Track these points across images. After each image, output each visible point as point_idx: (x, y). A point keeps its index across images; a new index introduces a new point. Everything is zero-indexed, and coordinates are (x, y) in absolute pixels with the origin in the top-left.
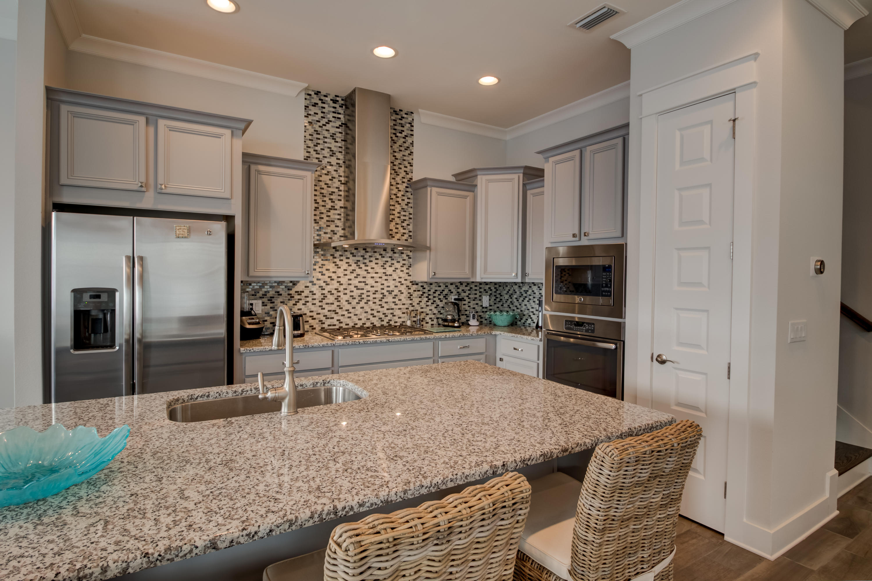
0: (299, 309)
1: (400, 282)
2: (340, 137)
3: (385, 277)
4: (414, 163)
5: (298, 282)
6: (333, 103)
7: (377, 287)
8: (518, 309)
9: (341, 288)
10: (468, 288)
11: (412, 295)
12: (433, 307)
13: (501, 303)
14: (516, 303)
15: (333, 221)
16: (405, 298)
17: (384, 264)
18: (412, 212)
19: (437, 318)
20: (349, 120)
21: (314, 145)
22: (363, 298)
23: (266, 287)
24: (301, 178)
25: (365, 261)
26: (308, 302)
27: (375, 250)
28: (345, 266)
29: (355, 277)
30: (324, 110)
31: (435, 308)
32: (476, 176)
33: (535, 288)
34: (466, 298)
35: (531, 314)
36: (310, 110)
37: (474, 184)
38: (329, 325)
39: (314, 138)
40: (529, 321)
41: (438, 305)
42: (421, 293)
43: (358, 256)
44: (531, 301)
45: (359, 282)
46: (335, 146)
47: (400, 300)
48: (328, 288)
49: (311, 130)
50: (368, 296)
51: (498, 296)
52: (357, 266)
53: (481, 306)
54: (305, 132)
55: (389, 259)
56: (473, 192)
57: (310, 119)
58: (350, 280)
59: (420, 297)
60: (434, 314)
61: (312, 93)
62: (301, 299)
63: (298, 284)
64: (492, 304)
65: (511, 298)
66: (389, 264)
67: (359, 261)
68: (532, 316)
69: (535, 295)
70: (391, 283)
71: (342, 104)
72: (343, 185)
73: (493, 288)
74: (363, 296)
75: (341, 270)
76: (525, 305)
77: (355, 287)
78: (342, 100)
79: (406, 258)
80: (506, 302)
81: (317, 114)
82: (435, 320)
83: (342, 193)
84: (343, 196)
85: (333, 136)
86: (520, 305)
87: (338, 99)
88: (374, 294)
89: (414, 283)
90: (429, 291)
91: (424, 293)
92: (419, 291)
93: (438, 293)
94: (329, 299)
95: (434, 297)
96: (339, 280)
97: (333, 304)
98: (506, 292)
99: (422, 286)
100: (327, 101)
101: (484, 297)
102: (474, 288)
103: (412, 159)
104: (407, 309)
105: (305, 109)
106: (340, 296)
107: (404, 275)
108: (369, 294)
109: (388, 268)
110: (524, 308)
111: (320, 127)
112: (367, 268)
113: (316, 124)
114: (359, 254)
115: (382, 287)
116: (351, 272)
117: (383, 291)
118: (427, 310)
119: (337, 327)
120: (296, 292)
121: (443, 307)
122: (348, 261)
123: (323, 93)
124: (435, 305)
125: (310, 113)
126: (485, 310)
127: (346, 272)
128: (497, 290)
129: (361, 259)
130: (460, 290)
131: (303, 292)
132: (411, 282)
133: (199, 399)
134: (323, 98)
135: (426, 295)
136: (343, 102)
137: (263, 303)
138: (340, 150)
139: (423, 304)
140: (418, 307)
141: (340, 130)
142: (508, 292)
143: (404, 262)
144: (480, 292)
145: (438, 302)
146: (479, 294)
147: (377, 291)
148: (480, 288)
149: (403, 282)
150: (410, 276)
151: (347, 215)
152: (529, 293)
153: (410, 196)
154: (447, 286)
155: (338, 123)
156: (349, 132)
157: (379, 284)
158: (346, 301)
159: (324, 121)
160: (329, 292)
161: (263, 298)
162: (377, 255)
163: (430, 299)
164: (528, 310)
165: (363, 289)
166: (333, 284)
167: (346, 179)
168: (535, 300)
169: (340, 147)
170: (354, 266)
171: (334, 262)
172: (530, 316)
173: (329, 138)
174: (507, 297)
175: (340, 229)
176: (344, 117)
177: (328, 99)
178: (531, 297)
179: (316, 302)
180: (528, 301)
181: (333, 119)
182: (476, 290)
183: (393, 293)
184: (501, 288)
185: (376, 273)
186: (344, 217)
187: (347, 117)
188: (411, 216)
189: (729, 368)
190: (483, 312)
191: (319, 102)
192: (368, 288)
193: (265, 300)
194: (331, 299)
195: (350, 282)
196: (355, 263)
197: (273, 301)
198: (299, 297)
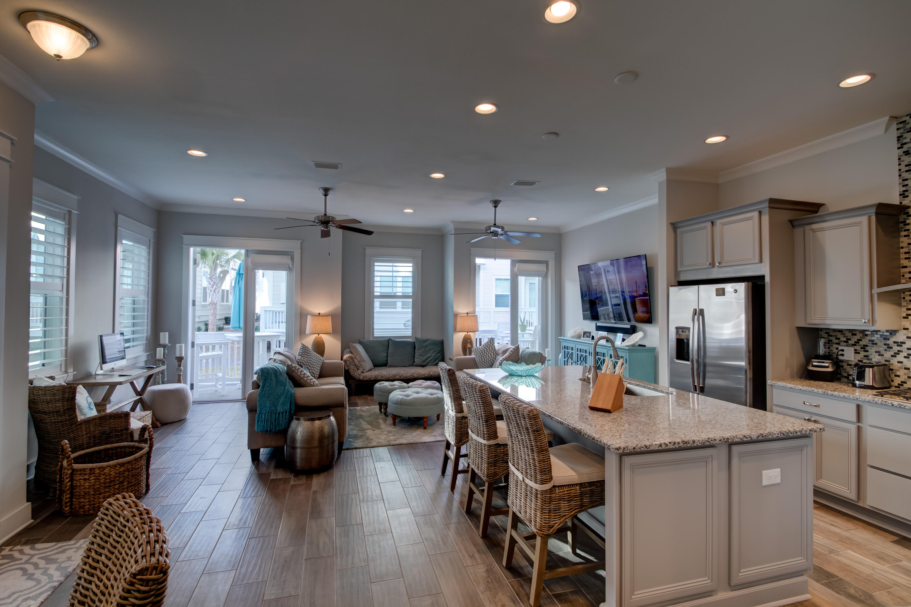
24: (857, 224)
54: (899, 165)
57: (906, 148)
62: (902, 351)
63: (897, 334)
105: (898, 140)
120: (895, 342)
125: (904, 142)
131: (904, 343)
137: (855, 350)
161: (856, 345)
193: (858, 348)
197: (867, 349)
198: (899, 348)
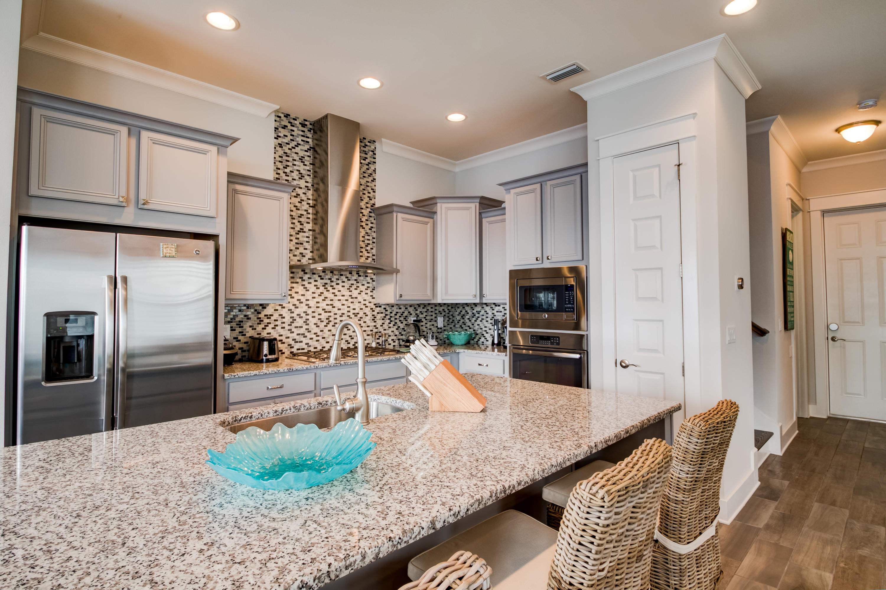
0: (268, 334)
1: (365, 304)
2: (308, 161)
3: (351, 300)
4: (377, 189)
5: (268, 305)
6: (302, 126)
7: (344, 309)
8: (470, 328)
9: (310, 311)
10: (425, 310)
11: (375, 317)
12: (394, 329)
13: (453, 324)
14: (469, 324)
15: (302, 244)
16: (369, 320)
17: (350, 287)
18: (375, 236)
19: (399, 339)
20: (316, 144)
21: (284, 167)
22: (331, 321)
23: (234, 310)
24: (278, 199)
25: (333, 284)
26: (277, 325)
27: (342, 273)
28: (313, 289)
29: (323, 300)
30: (293, 133)
31: (397, 329)
32: (436, 203)
33: (488, 309)
34: (423, 320)
35: (484, 333)
36: (280, 132)
37: (434, 210)
38: (298, 349)
39: (284, 160)
40: (483, 339)
41: (399, 327)
42: (383, 315)
43: (326, 279)
44: (484, 321)
45: (327, 305)
46: (304, 169)
47: (365, 322)
48: (297, 311)
49: (280, 152)
50: (335, 319)
51: (451, 317)
52: (325, 288)
53: (437, 327)
54: (275, 153)
55: (355, 282)
56: (433, 218)
57: (280, 140)
58: (318, 302)
59: (383, 319)
60: (396, 335)
61: (282, 116)
62: (270, 323)
63: (268, 308)
64: (446, 325)
65: (464, 319)
66: (354, 287)
67: (326, 284)
68: (485, 335)
69: (487, 315)
70: (357, 306)
71: (310, 129)
72: (311, 208)
73: (446, 310)
74: (331, 319)
75: (310, 293)
76: (478, 325)
77: (323, 310)
78: (311, 124)
79: (370, 281)
80: (458, 322)
81: (287, 136)
82: (397, 341)
83: (310, 216)
84: (311, 219)
85: (302, 159)
86: (473, 325)
87: (306, 123)
88: (341, 316)
89: (377, 306)
90: (391, 313)
91: (386, 315)
92: (382, 313)
93: (399, 315)
94: (298, 322)
95: (396, 319)
96: (308, 302)
97: (301, 327)
98: (457, 313)
99: (385, 309)
100: (296, 124)
101: (439, 318)
102: (430, 310)
103: (375, 186)
104: (371, 331)
105: (275, 131)
106: (308, 319)
107: (368, 298)
108: (336, 316)
109: (354, 291)
110: (476, 327)
111: (289, 149)
112: (334, 291)
113: (286, 146)
114: (327, 277)
115: (348, 309)
116: (319, 295)
117: (349, 314)
118: (389, 332)
119: (306, 351)
120: (265, 316)
121: (403, 329)
122: (316, 283)
123: (293, 116)
124: (396, 327)
125: (280, 135)
126: (440, 330)
127: (314, 295)
128: (450, 311)
129: (329, 281)
130: (418, 312)
131: (272, 315)
132: (375, 304)
133: (242, 421)
134: (292, 121)
135: (388, 317)
136: (311, 127)
137: (231, 327)
138: (309, 173)
139: (385, 326)
140: (381, 329)
141: (308, 154)
142: (460, 313)
143: (368, 285)
144: (436, 314)
145: (399, 324)
146: (434, 315)
147: (343, 314)
148: (436, 310)
149: (368, 304)
150: (374, 298)
151: (315, 238)
152: (481, 313)
153: (373, 221)
154: (406, 308)
155: (307, 147)
156: (317, 156)
157: (345, 307)
158: (315, 324)
159: (293, 144)
160: (298, 315)
161: (232, 322)
162: (344, 278)
163: (391, 321)
164: (481, 329)
165: (330, 312)
166: (302, 307)
167: (314, 202)
168: (488, 319)
169: (308, 170)
170: (322, 289)
171: (302, 285)
172: (483, 335)
173: (298, 161)
174: (459, 318)
175: (308, 252)
176: (313, 141)
177: (297, 122)
178: (484, 317)
179: (285, 325)
180: (481, 321)
181: (302, 143)
182: (432, 312)
183: (359, 316)
184: (453, 310)
185: (343, 296)
186: (312, 240)
187: (315, 142)
188: (374, 240)
189: (683, 367)
190: (438, 332)
191: (289, 125)
192: (335, 310)
193: (234, 324)
194: (299, 322)
195: (318, 305)
196: (323, 286)
197: (242, 325)
198: (268, 321)
